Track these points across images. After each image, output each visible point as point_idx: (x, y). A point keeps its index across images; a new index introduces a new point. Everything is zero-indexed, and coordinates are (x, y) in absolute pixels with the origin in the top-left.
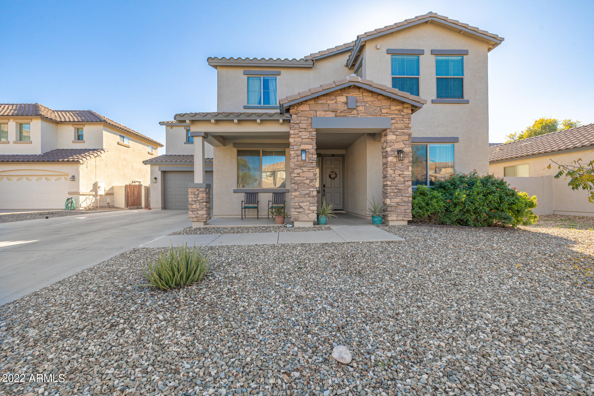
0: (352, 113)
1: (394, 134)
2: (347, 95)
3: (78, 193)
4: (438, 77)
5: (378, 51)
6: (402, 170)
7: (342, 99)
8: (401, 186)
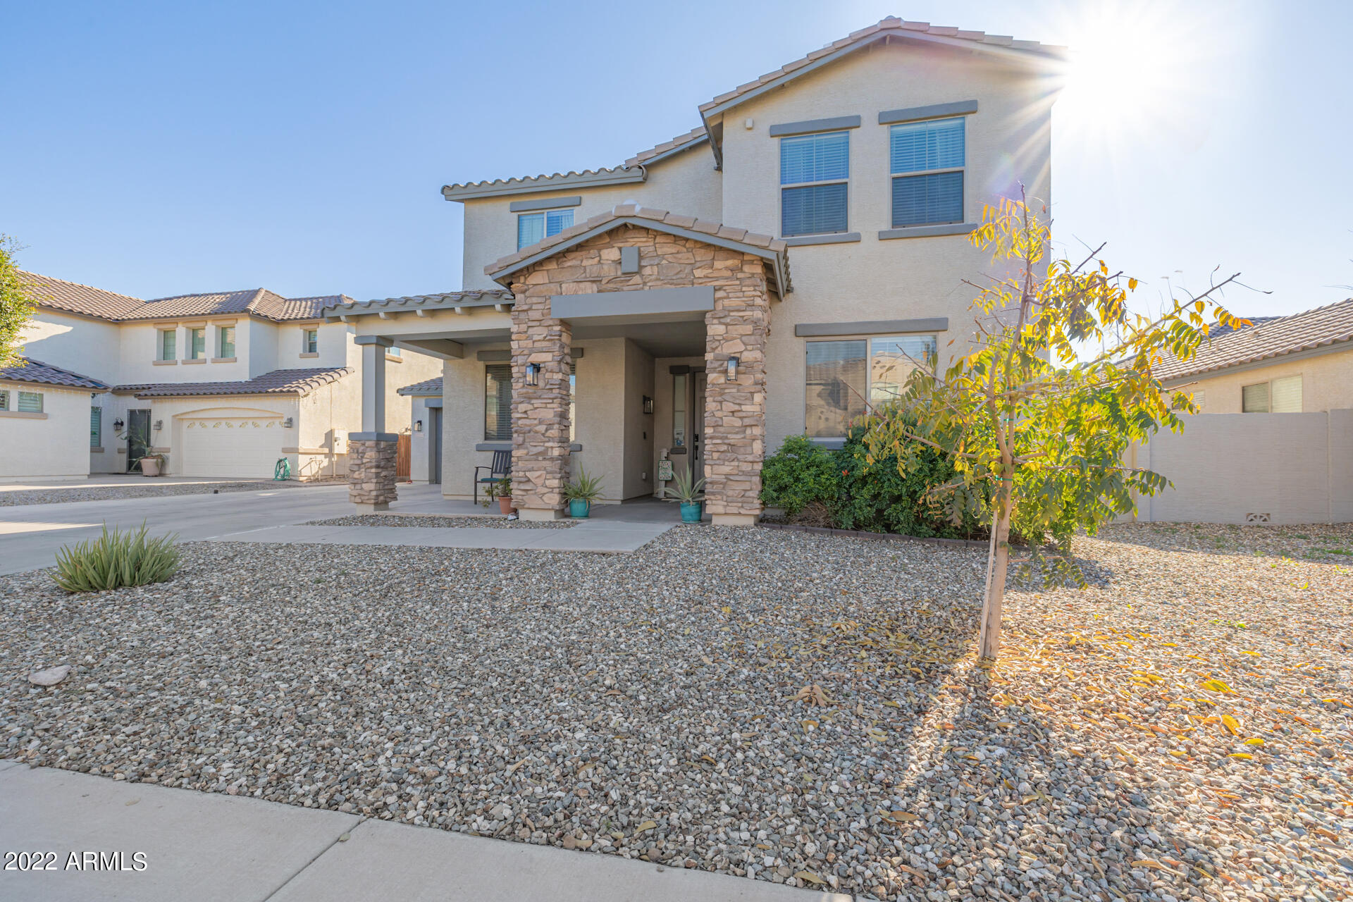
0: (630, 283)
1: (720, 323)
2: (621, 245)
3: (295, 450)
4: (896, 175)
5: (750, 132)
6: (738, 401)
7: (611, 254)
8: (734, 438)
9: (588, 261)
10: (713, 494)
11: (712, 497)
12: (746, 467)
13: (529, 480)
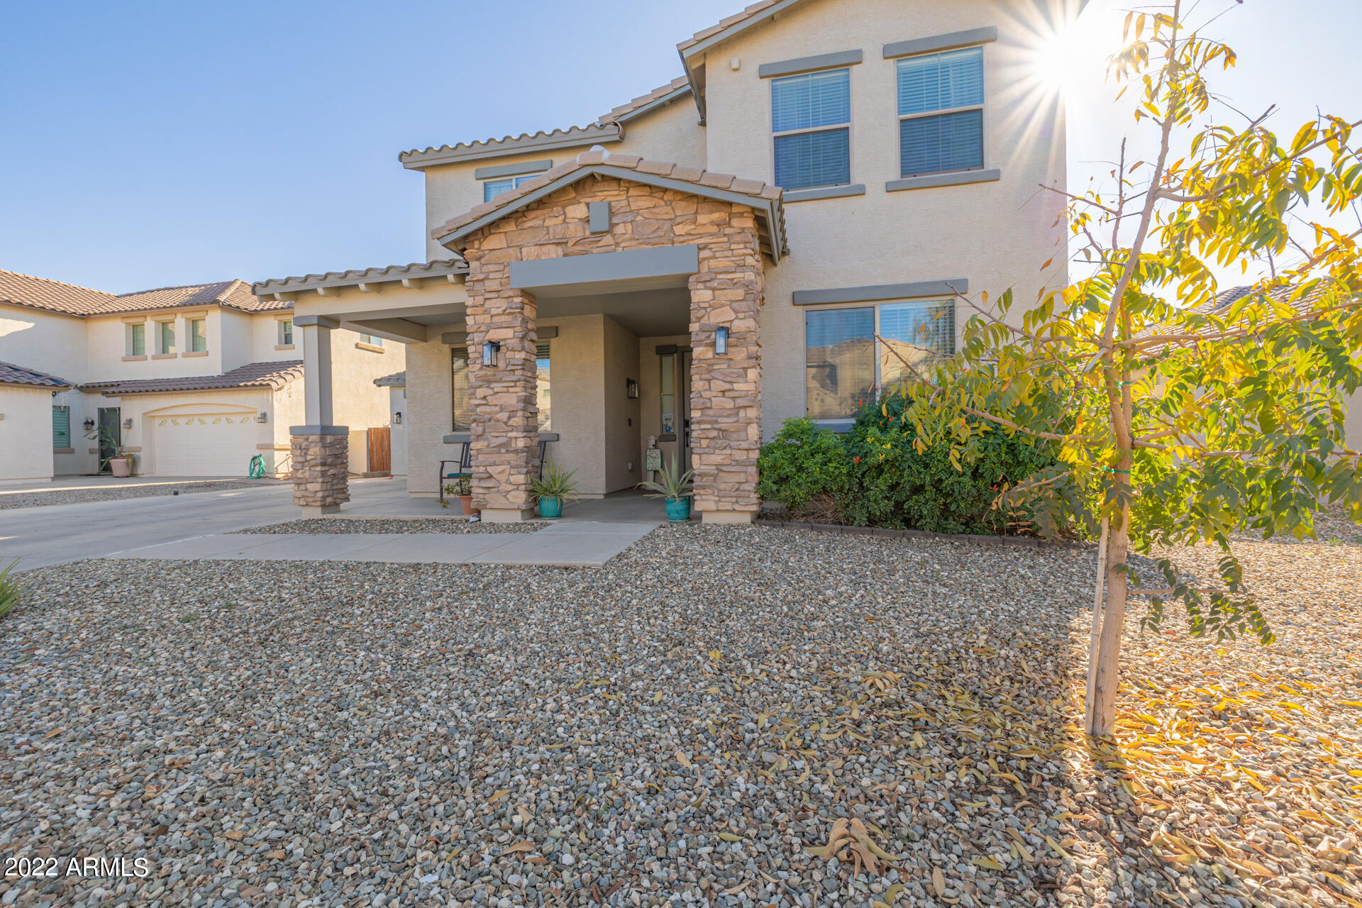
0: (601, 244)
2: (589, 200)
3: (270, 447)
4: (903, 117)
5: (737, 74)
6: (729, 379)
7: (577, 211)
8: (725, 422)
9: (551, 221)
10: (703, 488)
11: (702, 492)
12: (740, 456)
13: (491, 477)
